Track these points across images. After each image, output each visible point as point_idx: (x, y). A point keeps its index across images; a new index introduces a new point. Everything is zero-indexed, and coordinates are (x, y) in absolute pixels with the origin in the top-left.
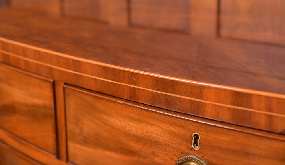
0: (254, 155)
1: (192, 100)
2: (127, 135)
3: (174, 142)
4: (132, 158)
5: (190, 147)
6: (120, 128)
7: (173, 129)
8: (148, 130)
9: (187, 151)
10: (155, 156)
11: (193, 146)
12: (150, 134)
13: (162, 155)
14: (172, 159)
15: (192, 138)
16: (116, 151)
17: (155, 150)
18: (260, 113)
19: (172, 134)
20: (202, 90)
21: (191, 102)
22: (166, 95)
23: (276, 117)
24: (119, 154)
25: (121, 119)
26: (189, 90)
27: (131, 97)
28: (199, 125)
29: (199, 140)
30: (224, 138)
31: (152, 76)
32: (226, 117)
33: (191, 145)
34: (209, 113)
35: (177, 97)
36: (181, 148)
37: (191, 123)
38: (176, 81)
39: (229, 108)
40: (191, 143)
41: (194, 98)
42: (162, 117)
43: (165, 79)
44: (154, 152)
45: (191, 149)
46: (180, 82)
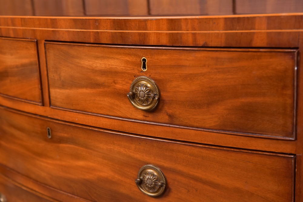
0: (185, 66)
1: (140, 33)
2: (94, 71)
3: (129, 69)
4: (99, 90)
5: (140, 70)
6: (89, 67)
7: (127, 58)
8: (110, 63)
9: (138, 74)
10: (115, 83)
11: (142, 69)
12: (111, 66)
13: (120, 81)
14: (129, 83)
15: (142, 62)
16: (86, 87)
17: (115, 79)
18: (187, 33)
19: (127, 62)
20: (146, 22)
21: (139, 34)
22: (121, 32)
23: (199, 33)
24: (89, 89)
25: (89, 60)
26: (138, 25)
27: (95, 40)
28: (145, 50)
29: (146, 63)
30: (164, 57)
31: (110, 19)
32: (164, 41)
33: (141, 68)
34: (153, 40)
35: (129, 32)
36: (134, 72)
37: (140, 50)
38: (128, 19)
39: (167, 34)
40: (141, 67)
41: (141, 30)
42: (118, 50)
43: (119, 19)
44: (115, 80)
45: (141, 72)
46: (130, 19)
